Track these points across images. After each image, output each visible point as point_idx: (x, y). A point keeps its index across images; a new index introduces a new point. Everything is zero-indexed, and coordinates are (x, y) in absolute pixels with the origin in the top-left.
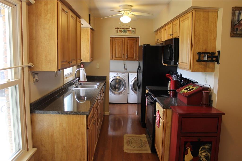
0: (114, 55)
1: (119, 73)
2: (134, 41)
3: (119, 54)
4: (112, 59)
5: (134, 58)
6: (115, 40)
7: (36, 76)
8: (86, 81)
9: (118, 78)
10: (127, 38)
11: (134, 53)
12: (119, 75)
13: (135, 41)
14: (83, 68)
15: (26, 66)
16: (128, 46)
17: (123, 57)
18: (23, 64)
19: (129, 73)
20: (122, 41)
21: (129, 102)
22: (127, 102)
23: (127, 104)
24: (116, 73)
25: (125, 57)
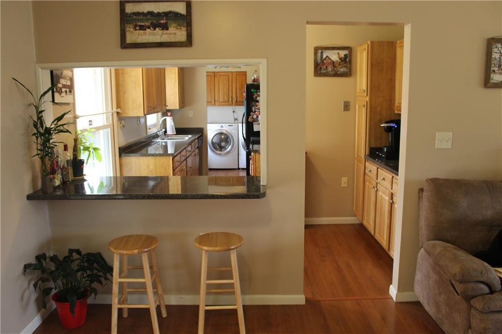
0: (216, 99)
1: (223, 125)
3: (224, 97)
4: (214, 104)
6: (218, 76)
7: (123, 121)
8: (175, 133)
9: (223, 131)
10: (236, 73)
12: (224, 128)
14: (170, 116)
15: (115, 112)
18: (112, 110)
19: (239, 124)
20: (227, 77)
21: (240, 167)
22: (237, 167)
23: (237, 171)
24: (220, 125)
25: (234, 101)
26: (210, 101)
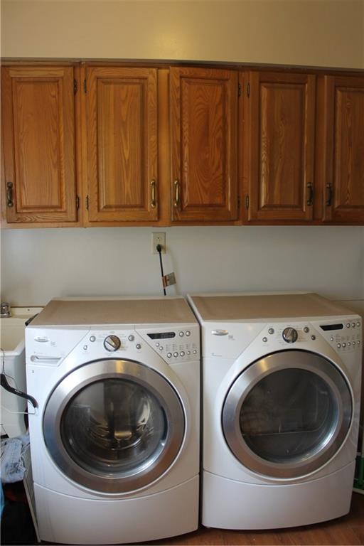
0: (84, 192)
2: (225, 91)
4: (77, 220)
5: (224, 206)
6: (92, 86)
9: (119, 368)
10: (177, 69)
11: (224, 175)
12: (129, 352)
13: (229, 93)
16: (186, 127)
17: (150, 205)
19: (203, 323)
20: (137, 88)
21: (209, 522)
23: (196, 542)
25: (165, 205)
26: (55, 202)
